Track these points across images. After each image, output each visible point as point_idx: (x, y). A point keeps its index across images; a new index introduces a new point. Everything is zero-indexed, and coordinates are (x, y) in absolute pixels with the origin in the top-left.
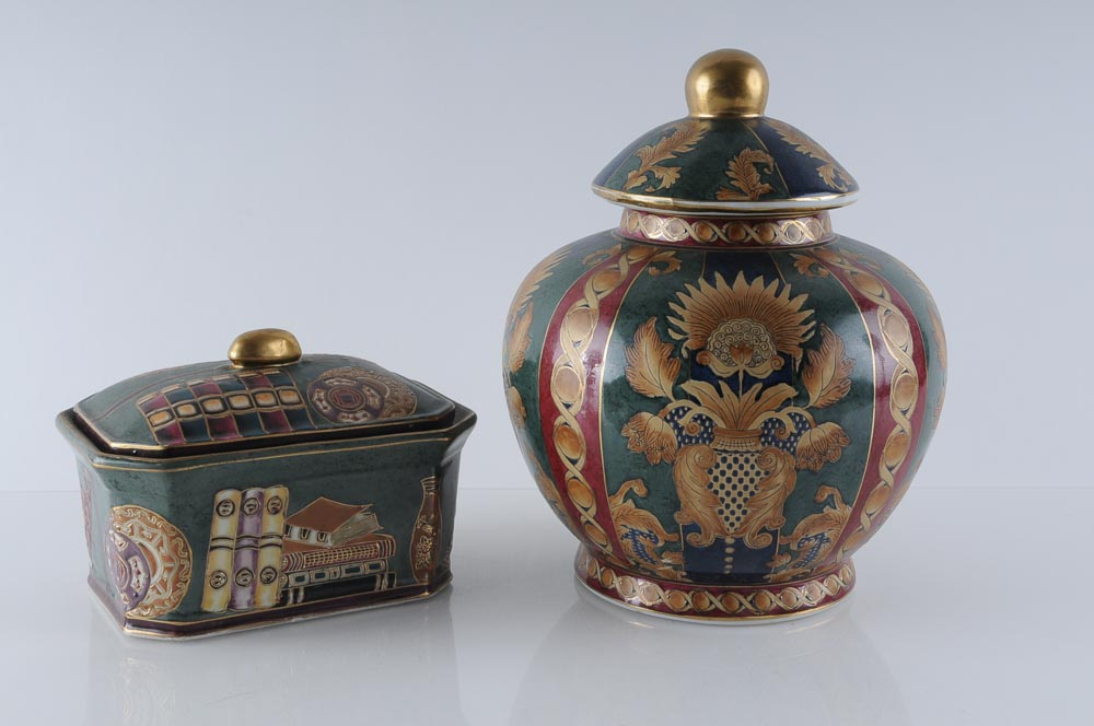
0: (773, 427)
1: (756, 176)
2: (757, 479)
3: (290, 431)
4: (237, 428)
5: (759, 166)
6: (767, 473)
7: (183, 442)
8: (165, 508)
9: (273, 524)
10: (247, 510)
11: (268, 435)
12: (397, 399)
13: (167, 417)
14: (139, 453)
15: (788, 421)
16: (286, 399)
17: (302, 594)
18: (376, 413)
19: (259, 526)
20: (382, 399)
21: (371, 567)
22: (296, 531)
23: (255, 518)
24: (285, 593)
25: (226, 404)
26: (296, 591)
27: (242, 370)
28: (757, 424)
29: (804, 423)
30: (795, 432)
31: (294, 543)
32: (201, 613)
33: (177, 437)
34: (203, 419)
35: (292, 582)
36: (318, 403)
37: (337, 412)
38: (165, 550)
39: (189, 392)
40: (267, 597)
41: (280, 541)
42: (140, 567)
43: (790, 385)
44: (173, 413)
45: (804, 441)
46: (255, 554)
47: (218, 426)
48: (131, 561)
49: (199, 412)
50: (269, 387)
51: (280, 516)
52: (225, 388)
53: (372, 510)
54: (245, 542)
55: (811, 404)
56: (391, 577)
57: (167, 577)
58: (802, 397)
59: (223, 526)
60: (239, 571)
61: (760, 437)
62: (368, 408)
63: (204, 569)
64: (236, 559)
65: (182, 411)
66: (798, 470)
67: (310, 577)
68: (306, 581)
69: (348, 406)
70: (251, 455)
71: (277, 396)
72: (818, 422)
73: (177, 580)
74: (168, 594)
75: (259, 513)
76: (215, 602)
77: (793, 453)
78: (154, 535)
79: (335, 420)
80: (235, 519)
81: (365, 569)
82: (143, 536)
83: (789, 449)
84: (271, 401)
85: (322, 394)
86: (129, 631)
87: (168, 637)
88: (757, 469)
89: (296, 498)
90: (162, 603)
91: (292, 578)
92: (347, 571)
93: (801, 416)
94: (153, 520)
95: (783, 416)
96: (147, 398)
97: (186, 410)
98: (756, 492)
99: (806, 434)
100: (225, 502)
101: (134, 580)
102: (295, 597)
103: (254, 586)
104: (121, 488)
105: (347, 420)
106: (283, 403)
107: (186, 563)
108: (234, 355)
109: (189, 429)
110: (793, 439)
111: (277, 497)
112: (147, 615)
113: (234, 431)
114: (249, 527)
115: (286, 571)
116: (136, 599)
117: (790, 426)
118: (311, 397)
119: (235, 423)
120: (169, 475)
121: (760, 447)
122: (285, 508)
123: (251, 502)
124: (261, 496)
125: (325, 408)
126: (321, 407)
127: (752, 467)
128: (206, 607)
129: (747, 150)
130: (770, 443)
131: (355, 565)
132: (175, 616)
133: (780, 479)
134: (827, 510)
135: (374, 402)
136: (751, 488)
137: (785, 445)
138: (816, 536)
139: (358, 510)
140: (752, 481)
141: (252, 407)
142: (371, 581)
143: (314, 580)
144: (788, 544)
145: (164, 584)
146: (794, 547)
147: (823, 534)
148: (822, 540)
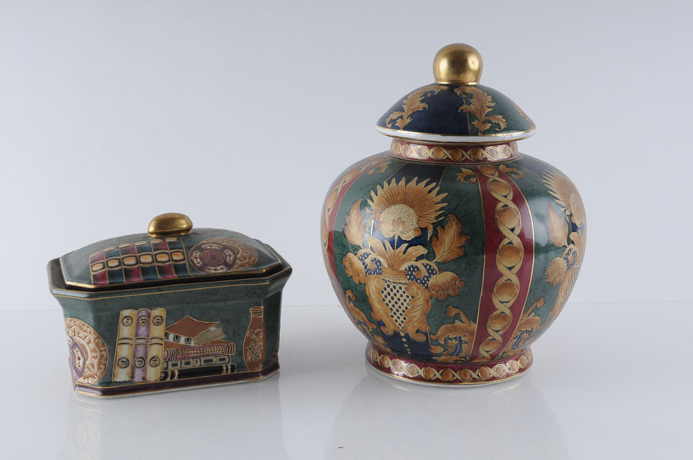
0: (414, 270)
2: (408, 300)
3: (175, 276)
6: (413, 297)
7: (107, 283)
9: (158, 331)
10: (140, 322)
11: (160, 278)
12: (245, 258)
13: (101, 267)
14: (82, 289)
15: (422, 268)
16: (176, 258)
17: (176, 374)
18: (229, 266)
19: (148, 332)
20: (235, 259)
21: (220, 360)
22: (171, 336)
23: (146, 327)
24: (166, 373)
25: (138, 262)
26: (173, 372)
27: (154, 238)
28: (405, 266)
29: (432, 271)
30: (427, 275)
31: (170, 343)
32: (113, 382)
33: (104, 279)
34: (121, 269)
35: (170, 367)
36: (194, 260)
37: (205, 265)
38: (92, 345)
39: (118, 251)
40: (153, 375)
41: (160, 341)
42: (80, 355)
43: (424, 247)
44: (105, 265)
45: (432, 281)
46: (147, 349)
47: (128, 273)
48: (74, 351)
49: (120, 265)
50: (167, 250)
51: (161, 326)
52: (140, 250)
53: (220, 325)
54: (140, 341)
55: (436, 259)
56: (233, 367)
57: (96, 362)
58: (430, 256)
59: (125, 331)
60: (135, 358)
61: (406, 275)
62: (225, 264)
63: (114, 356)
64: (135, 351)
65: (110, 265)
67: (181, 365)
68: (179, 367)
69: (214, 262)
71: (170, 255)
72: (441, 270)
73: (100, 363)
74: (96, 371)
75: (149, 325)
76: (122, 375)
77: (427, 288)
78: (86, 337)
79: (204, 271)
80: (133, 327)
81: (214, 362)
82: (80, 337)
83: (424, 284)
84: (166, 259)
85: (198, 254)
86: (78, 392)
88: (407, 294)
89: (171, 317)
90: (93, 376)
91: (170, 363)
92: (205, 361)
93: (430, 266)
94: (85, 328)
95: (419, 264)
96: (95, 254)
97: (113, 263)
98: (408, 307)
99: (433, 277)
100: (127, 317)
101: (77, 362)
102: (173, 376)
103: (146, 368)
105: (212, 271)
106: (173, 261)
107: (104, 353)
108: (152, 229)
109: (112, 274)
110: (426, 279)
111: (159, 315)
113: (138, 276)
114: (142, 333)
115: (165, 360)
117: (424, 271)
118: (191, 255)
120: (92, 301)
121: (408, 282)
122: (164, 322)
123: (143, 318)
124: (149, 314)
125: (198, 263)
126: (196, 262)
127: (404, 292)
128: (115, 379)
130: (413, 280)
131: (210, 359)
133: (421, 302)
134: (457, 322)
135: (229, 260)
136: (405, 304)
137: (421, 281)
138: (455, 338)
139: (211, 324)
140: (405, 300)
141: (153, 262)
142: (219, 369)
143: (183, 365)
144: (437, 340)
145: (93, 366)
146: (442, 342)
147: (460, 337)
148: (461, 341)
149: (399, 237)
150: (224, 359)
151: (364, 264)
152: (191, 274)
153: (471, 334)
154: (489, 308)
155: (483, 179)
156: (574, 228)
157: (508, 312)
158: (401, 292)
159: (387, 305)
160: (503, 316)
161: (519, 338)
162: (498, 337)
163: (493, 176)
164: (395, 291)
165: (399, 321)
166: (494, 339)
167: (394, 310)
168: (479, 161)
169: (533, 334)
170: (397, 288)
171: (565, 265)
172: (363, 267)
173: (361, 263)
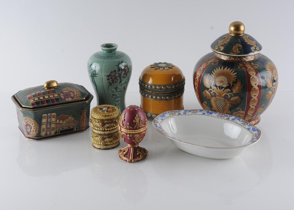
0: (226, 96)
1: (238, 50)
3: (56, 103)
4: (46, 102)
5: (239, 48)
6: (226, 104)
7: (36, 106)
8: (33, 118)
9: (53, 120)
10: (48, 117)
11: (52, 103)
12: (77, 95)
13: (33, 101)
14: (28, 108)
15: (229, 95)
16: (55, 96)
17: (59, 132)
18: (73, 98)
19: (51, 120)
20: (74, 95)
21: (73, 127)
22: (58, 121)
23: (50, 119)
24: (56, 132)
25: (44, 98)
26: (58, 131)
27: (47, 89)
28: (223, 95)
29: (232, 96)
31: (58, 123)
32: (41, 136)
33: (35, 105)
34: (39, 101)
35: (58, 130)
37: (65, 98)
38: (33, 125)
39: (37, 95)
40: (53, 133)
41: (55, 123)
42: (29, 128)
43: (229, 89)
44: (34, 100)
45: (232, 99)
46: (50, 125)
47: (42, 102)
48: (27, 127)
49: (39, 100)
50: (52, 93)
51: (55, 118)
52: (44, 94)
53: (72, 116)
54: (48, 123)
55: (233, 93)
56: (77, 128)
57: (34, 130)
58: (232, 91)
59: (44, 121)
60: (47, 128)
61: (224, 97)
62: (71, 97)
63: (41, 128)
64: (47, 126)
65: (36, 100)
66: (231, 104)
67: (61, 129)
68: (60, 130)
69: (68, 97)
70: (49, 108)
71: (53, 95)
72: (235, 96)
73: (36, 130)
74: (34, 133)
75: (51, 118)
76: (43, 134)
77: (230, 101)
78: (31, 122)
79: (65, 100)
80: (46, 119)
81: (71, 127)
82: (29, 122)
84: (52, 96)
85: (62, 94)
86: (27, 139)
87: (35, 140)
88: (224, 103)
89: (58, 115)
90: (33, 134)
91: (58, 129)
92: (68, 127)
93: (231, 95)
94: (31, 120)
95: (228, 94)
96: (29, 96)
97: (36, 99)
99: (232, 98)
100: (44, 116)
101: (28, 130)
102: (58, 133)
103: (50, 131)
104: (25, 114)
105: (67, 100)
106: (55, 97)
107: (37, 127)
109: (37, 103)
110: (230, 98)
111: (54, 115)
112: (31, 136)
113: (45, 103)
114: (49, 120)
115: (56, 128)
116: (28, 133)
117: (229, 96)
118: (60, 95)
119: (45, 101)
120: (34, 112)
121: (224, 99)
122: (56, 117)
124: (51, 115)
126: (62, 97)
128: (41, 135)
129: (237, 44)
130: (226, 99)
131: (70, 126)
132: (35, 136)
133: (228, 105)
134: (239, 111)
135: (72, 96)
136: (223, 106)
137: (228, 100)
138: (238, 116)
139: (70, 116)
140: (223, 105)
141: (49, 98)
142: (73, 129)
143: (62, 129)
145: (33, 131)
149: (222, 86)
150: (74, 126)
151: (210, 93)
152: (61, 102)
154: (249, 107)
155: (246, 68)
156: (274, 81)
157: (254, 108)
158: (222, 102)
159: (217, 106)
160: (252, 109)
161: (257, 115)
162: (251, 115)
163: (249, 67)
164: (220, 102)
165: (221, 111)
166: (250, 115)
167: (220, 107)
168: (243, 61)
169: (261, 113)
170: (221, 101)
171: (271, 93)
172: (210, 94)
173: (209, 93)
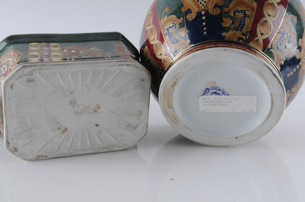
21: (102, 55)
26: (70, 59)
42: (5, 67)
51: (58, 48)
56: (112, 57)
68: (74, 58)
73: (18, 57)
81: (98, 56)
91: (68, 57)
100: (34, 45)
101: (3, 71)
107: (20, 54)
111: (55, 45)
131: (95, 55)
138: (241, 11)
144: (229, 12)
146: (232, 14)
147: (245, 11)
148: (245, 15)
150: (105, 55)
153: (253, 9)
